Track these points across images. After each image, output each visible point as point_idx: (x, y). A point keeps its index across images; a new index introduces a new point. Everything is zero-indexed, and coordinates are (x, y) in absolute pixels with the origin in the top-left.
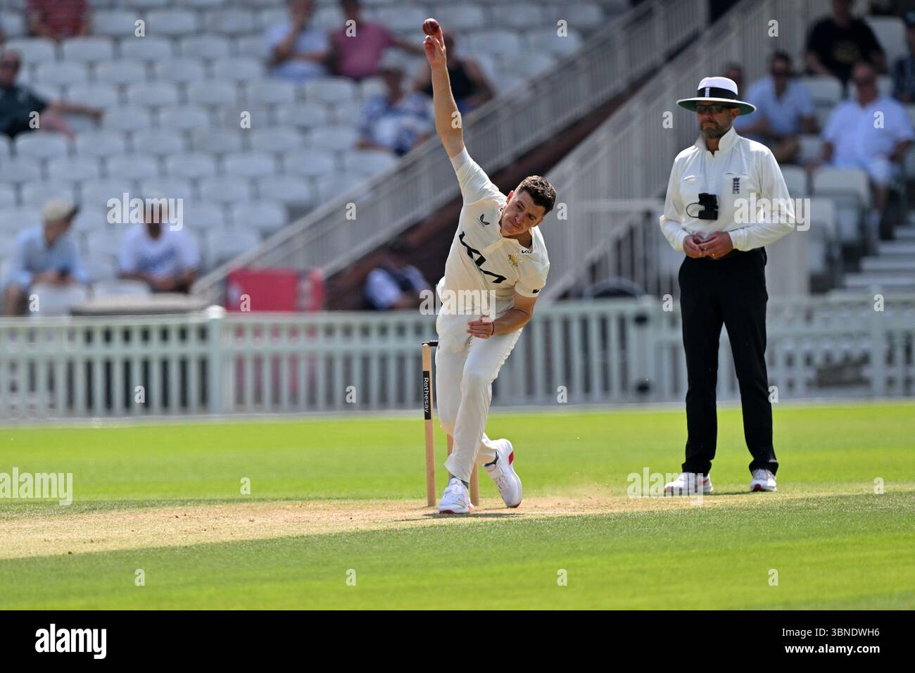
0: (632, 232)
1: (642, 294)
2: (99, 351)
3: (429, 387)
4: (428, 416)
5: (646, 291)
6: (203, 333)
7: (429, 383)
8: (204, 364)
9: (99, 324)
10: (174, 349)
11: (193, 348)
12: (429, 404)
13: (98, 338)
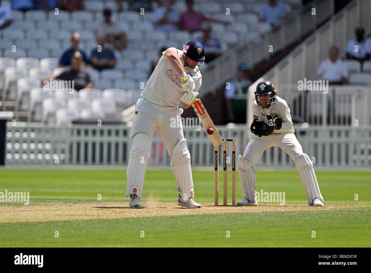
0: (300, 97)
1: (303, 123)
2: (83, 138)
3: (217, 157)
4: (216, 169)
5: (305, 121)
6: (125, 133)
7: (217, 156)
8: (125, 145)
9: (83, 128)
10: (113, 139)
11: (121, 139)
12: (217, 164)
13: (83, 133)
